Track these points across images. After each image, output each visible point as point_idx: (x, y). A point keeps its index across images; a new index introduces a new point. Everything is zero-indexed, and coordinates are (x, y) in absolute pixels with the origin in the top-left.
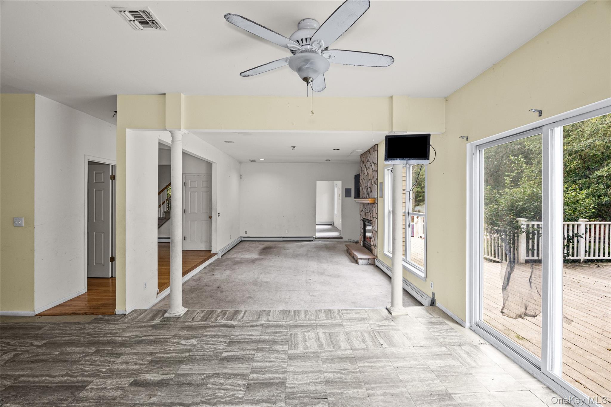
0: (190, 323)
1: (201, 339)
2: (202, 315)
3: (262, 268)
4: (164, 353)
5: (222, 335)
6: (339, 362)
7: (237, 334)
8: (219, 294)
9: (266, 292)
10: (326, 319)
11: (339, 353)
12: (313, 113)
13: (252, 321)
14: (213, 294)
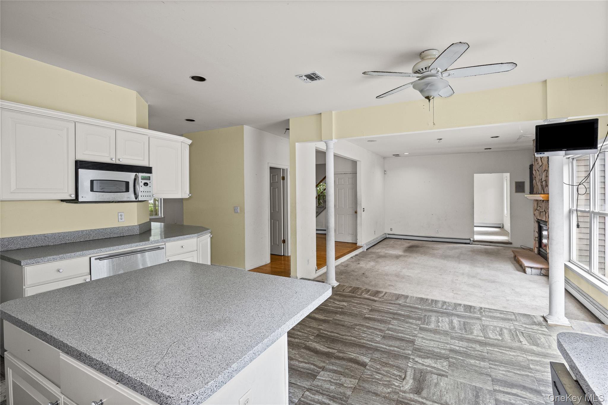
0: (341, 293)
1: (350, 303)
2: (350, 289)
3: (406, 264)
4: (325, 306)
5: (366, 304)
6: (467, 342)
7: (378, 306)
8: (364, 279)
9: (407, 284)
10: (464, 312)
11: (470, 337)
12: (434, 124)
13: (391, 300)
14: (359, 278)
